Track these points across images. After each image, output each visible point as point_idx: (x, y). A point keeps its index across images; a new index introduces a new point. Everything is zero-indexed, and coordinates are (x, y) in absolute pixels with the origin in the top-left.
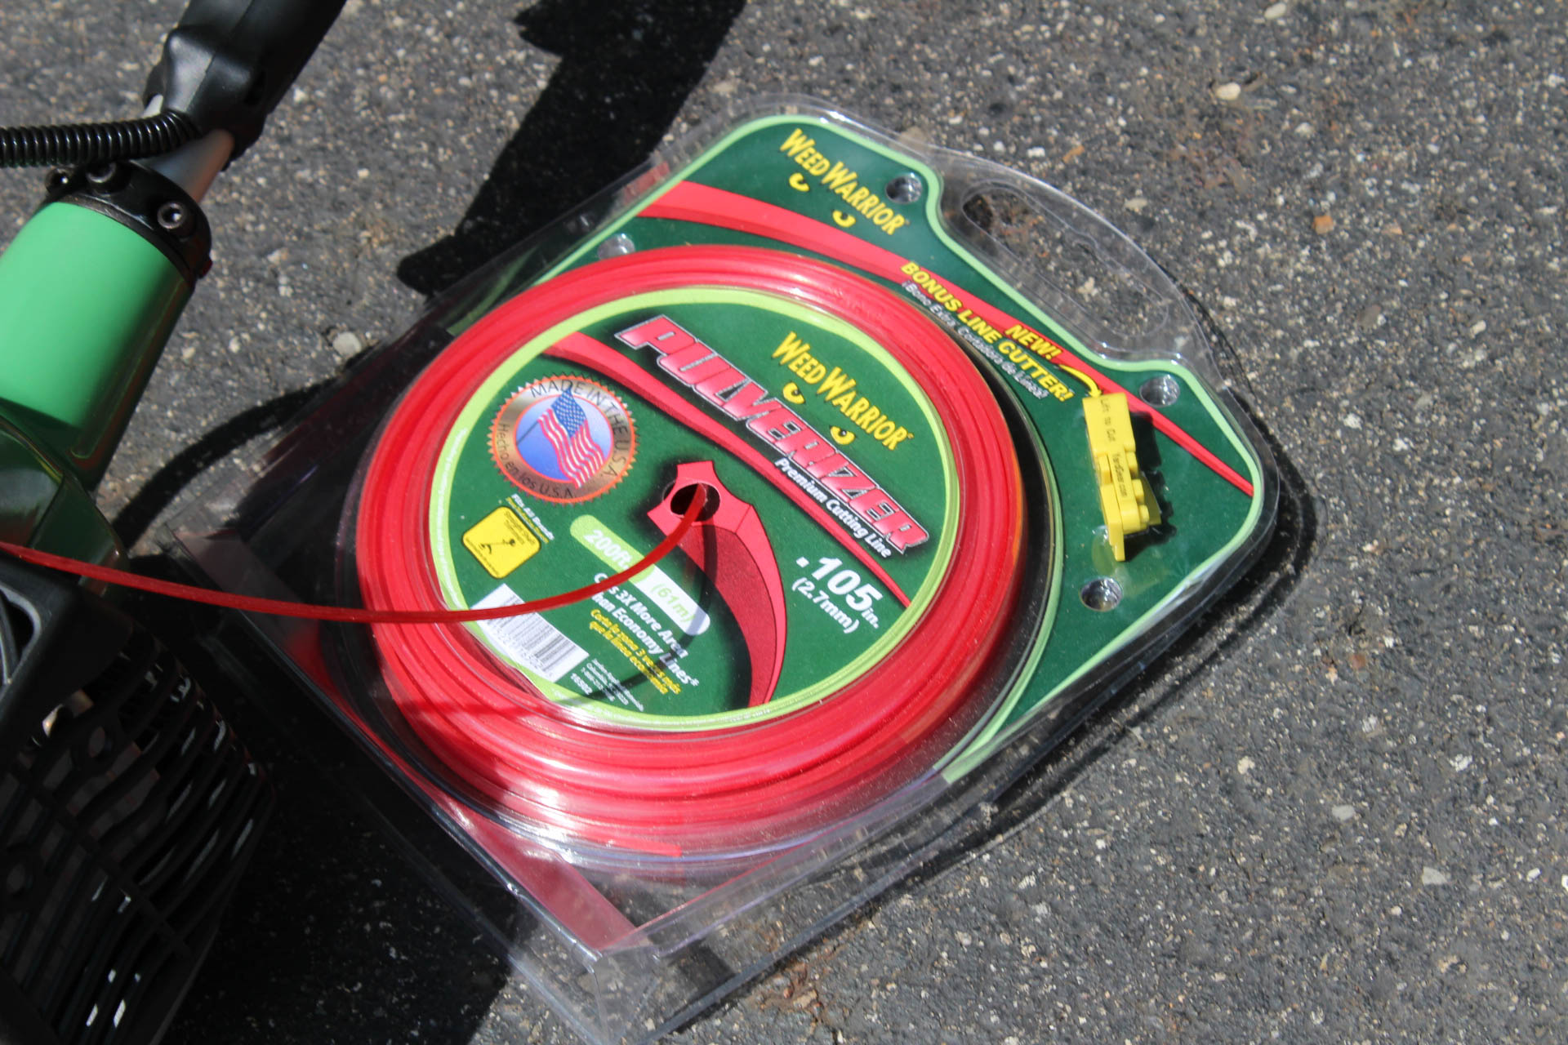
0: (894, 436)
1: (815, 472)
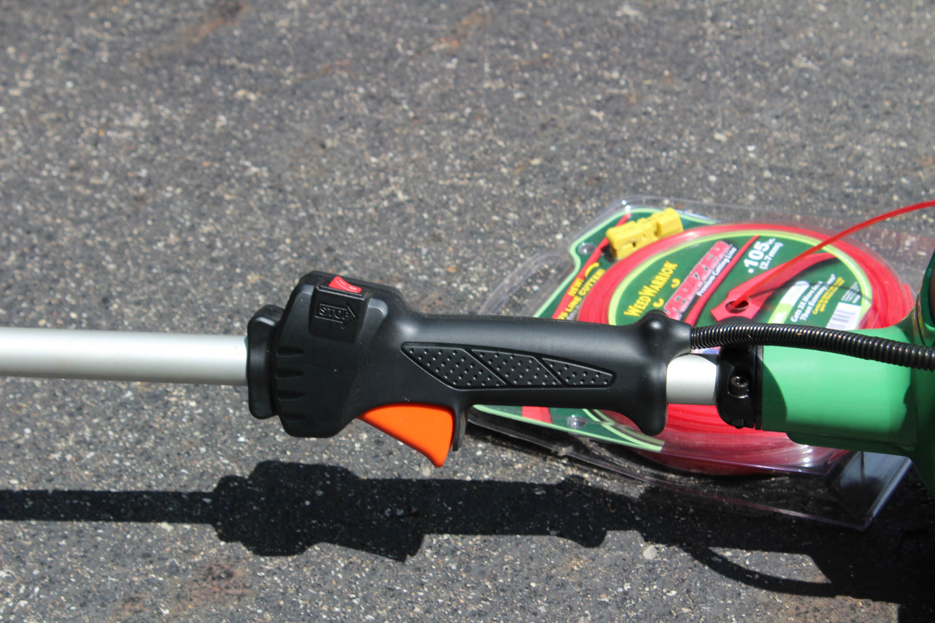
0: (670, 267)
1: (700, 284)
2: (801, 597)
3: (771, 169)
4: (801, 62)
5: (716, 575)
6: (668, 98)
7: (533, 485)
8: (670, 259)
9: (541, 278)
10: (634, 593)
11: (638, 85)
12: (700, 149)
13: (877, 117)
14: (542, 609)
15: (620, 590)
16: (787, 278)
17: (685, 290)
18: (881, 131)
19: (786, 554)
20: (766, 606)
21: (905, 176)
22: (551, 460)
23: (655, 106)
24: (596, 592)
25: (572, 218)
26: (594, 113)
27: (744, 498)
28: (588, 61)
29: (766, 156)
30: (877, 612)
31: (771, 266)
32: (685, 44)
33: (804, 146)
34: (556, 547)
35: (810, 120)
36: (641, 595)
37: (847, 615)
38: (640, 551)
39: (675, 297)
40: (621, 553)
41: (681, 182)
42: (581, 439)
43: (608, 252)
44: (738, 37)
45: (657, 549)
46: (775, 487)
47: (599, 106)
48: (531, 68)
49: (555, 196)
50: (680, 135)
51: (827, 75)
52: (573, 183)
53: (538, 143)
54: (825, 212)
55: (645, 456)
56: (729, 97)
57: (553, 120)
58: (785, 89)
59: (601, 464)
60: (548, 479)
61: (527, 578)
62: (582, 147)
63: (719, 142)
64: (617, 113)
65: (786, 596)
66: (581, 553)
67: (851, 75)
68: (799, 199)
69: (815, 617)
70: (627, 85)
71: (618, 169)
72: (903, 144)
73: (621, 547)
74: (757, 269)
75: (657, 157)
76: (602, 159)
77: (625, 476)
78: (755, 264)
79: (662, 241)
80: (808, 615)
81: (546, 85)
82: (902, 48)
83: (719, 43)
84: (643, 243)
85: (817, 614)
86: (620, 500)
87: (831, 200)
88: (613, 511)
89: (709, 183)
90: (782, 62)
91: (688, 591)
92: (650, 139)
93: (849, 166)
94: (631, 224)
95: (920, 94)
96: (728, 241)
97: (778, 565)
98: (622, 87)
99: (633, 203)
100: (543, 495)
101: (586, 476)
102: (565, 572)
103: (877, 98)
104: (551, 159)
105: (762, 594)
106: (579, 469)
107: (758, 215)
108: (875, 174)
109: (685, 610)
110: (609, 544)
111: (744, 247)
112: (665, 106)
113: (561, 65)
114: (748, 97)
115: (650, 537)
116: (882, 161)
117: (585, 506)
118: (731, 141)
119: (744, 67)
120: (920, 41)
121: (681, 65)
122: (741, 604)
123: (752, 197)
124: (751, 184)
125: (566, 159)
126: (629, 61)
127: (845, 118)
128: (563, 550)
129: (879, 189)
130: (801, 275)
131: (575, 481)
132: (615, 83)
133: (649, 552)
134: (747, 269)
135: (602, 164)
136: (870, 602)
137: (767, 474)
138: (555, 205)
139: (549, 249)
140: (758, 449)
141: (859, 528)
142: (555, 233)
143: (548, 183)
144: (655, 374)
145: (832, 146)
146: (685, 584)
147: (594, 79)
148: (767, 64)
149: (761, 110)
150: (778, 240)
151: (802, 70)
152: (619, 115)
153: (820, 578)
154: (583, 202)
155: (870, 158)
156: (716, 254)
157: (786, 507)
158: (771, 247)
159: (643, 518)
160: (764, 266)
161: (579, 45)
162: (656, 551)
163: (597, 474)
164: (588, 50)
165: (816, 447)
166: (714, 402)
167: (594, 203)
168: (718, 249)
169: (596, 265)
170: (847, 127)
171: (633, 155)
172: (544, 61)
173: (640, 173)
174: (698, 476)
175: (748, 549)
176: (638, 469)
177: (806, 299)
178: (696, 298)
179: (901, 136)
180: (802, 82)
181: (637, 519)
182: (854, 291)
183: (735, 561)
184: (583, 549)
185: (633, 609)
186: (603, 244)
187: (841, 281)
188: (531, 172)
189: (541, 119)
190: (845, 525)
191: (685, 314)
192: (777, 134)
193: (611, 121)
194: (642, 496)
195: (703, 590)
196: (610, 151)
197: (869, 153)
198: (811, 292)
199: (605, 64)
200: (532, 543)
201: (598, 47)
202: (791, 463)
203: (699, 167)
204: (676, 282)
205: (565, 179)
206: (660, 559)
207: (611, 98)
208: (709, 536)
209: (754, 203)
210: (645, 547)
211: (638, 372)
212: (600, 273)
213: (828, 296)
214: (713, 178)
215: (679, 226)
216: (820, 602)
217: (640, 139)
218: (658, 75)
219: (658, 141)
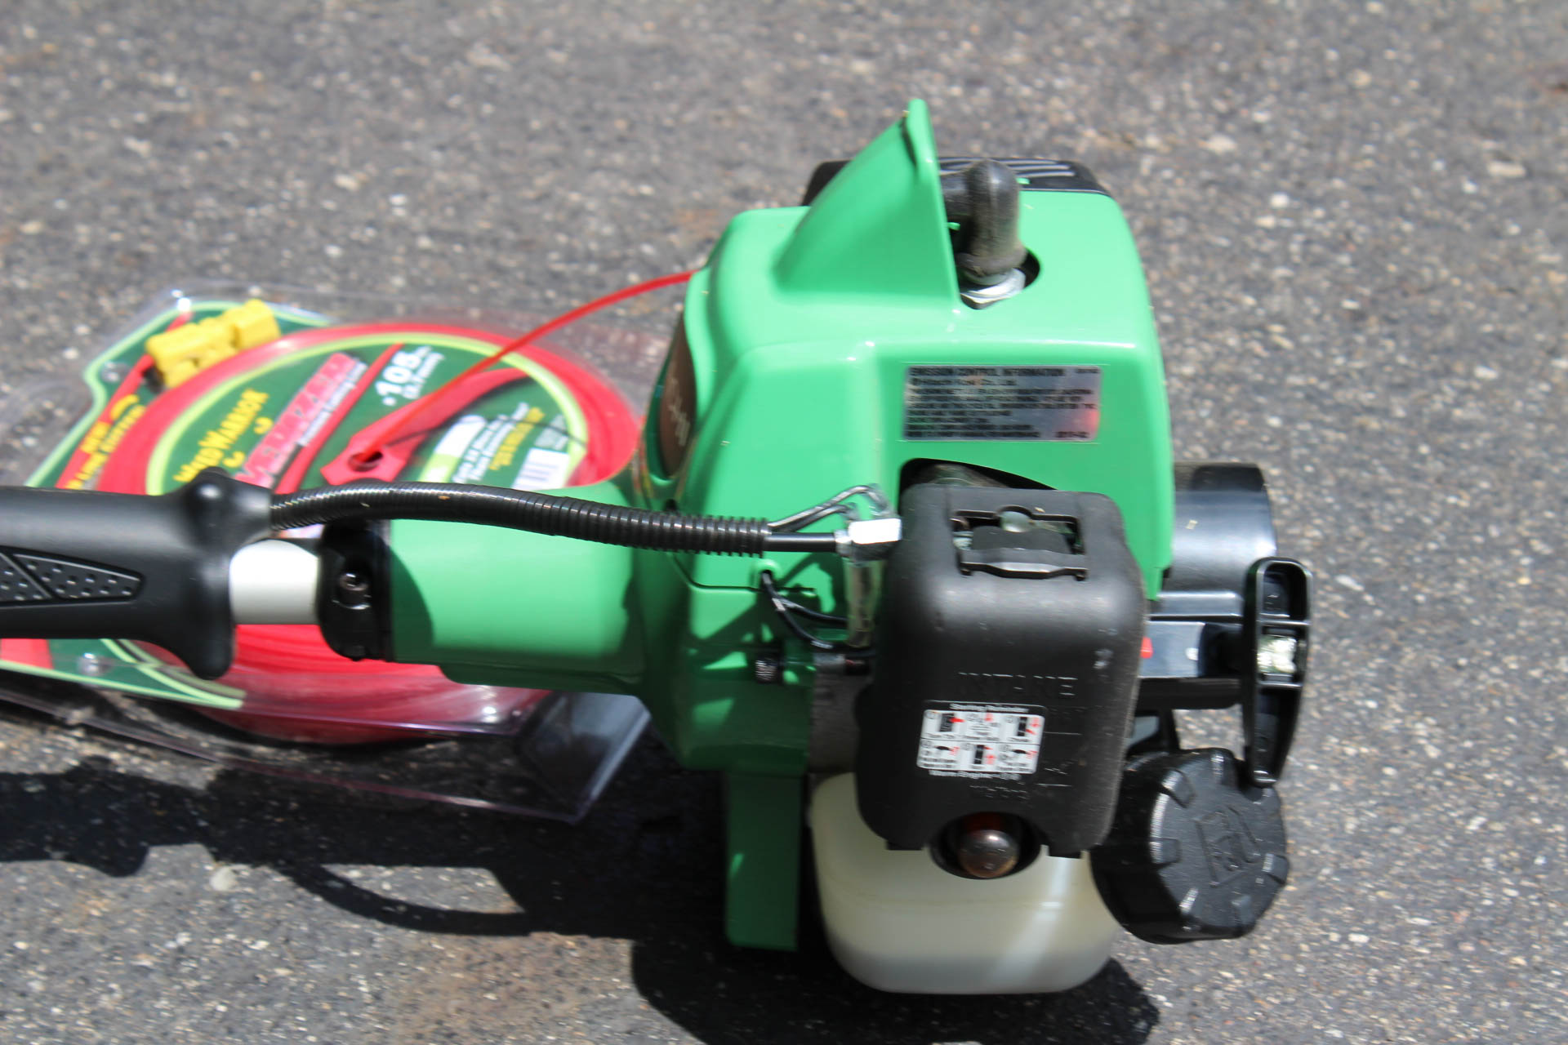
0: (254, 399)
1: (304, 425)
2: (473, 938)
3: (432, 233)
4: (482, 56)
5: (334, 910)
6: (259, 117)
7: (22, 777)
8: (255, 385)
9: (41, 424)
10: (195, 949)
11: (208, 97)
12: (312, 201)
13: (604, 146)
14: (37, 986)
15: (171, 945)
16: (448, 412)
17: (279, 436)
18: (611, 170)
19: (450, 870)
20: (417, 956)
21: (649, 241)
22: (56, 732)
23: (237, 131)
24: (129, 951)
25: (95, 322)
26: (132, 144)
27: (382, 781)
28: (120, 57)
29: (423, 213)
30: (596, 956)
31: (423, 392)
32: (287, 28)
33: (484, 195)
34: (61, 879)
35: (496, 152)
36: (206, 951)
37: (549, 963)
38: (205, 877)
39: (263, 449)
40: (173, 883)
41: (279, 257)
42: (106, 694)
43: (152, 377)
44: (375, 16)
45: (235, 872)
46: (436, 760)
47: (141, 133)
48: (24, 68)
49: (64, 286)
50: (280, 178)
51: (524, 78)
52: (95, 263)
53: (35, 196)
54: (520, 304)
55: (215, 718)
56: (360, 116)
57: (61, 156)
58: (455, 101)
59: (140, 735)
60: (50, 765)
61: (10, 935)
62: (112, 202)
63: (344, 190)
64: (173, 143)
65: (450, 938)
66: (105, 887)
67: (561, 77)
68: (476, 282)
69: (497, 969)
70: (189, 98)
71: (174, 237)
72: (646, 190)
73: (175, 874)
74: (398, 397)
75: (240, 218)
76: (146, 222)
77: (184, 754)
78: (396, 390)
79: (242, 356)
80: (486, 967)
81: (48, 97)
82: (644, 32)
83: (345, 25)
84: (211, 358)
85: (500, 964)
86: (173, 795)
87: (529, 283)
88: (160, 813)
89: (327, 260)
90: (450, 57)
91: (287, 941)
92: (228, 187)
93: (558, 227)
94: (190, 328)
95: (674, 107)
96: (353, 353)
97: (436, 888)
98: (179, 100)
99: (194, 294)
100: (40, 793)
101: (115, 756)
102: (76, 920)
103: (605, 115)
104: (59, 223)
105: (411, 938)
106: (105, 746)
107: (410, 310)
108: (601, 239)
109: (282, 972)
110: (153, 870)
111: (377, 362)
112: (253, 131)
113: (76, 63)
114: (394, 116)
115: (224, 853)
116: (612, 219)
117: (113, 807)
118: (365, 188)
119: (387, 65)
120: (674, 21)
121: (279, 61)
122: (375, 956)
123: (398, 281)
124: (398, 260)
125: (85, 221)
126: (193, 55)
127: (551, 148)
128: (75, 883)
129: (609, 264)
130: (473, 405)
131: (96, 765)
132: (168, 93)
133: (222, 877)
134: (381, 398)
135: (145, 230)
136: (585, 938)
137: (420, 738)
138: (63, 301)
139: (53, 376)
140: (402, 697)
141: (570, 820)
142: (64, 347)
143: (52, 263)
144: (210, 575)
145: (530, 194)
146: (282, 929)
147: (133, 86)
148: (424, 60)
149: (415, 137)
150: (436, 349)
151: (485, 70)
152: (174, 147)
153: (505, 905)
154: (113, 294)
155: (592, 214)
156: (331, 374)
157: (453, 791)
158: (424, 359)
159: (212, 823)
160: (412, 393)
161: (106, 28)
162: (234, 876)
163: (133, 753)
164: (120, 37)
165: (502, 688)
166: (313, 618)
167: (131, 296)
168: (334, 367)
169: (131, 399)
170: (554, 162)
171: (198, 214)
172: (47, 57)
173: (211, 245)
174: (305, 748)
175: (388, 863)
176: (205, 741)
177: (479, 444)
178: (299, 449)
179: (643, 177)
180: (482, 89)
181: (203, 823)
182: (557, 430)
183: (366, 886)
184: (109, 880)
185: (194, 975)
186: (143, 364)
187: (537, 414)
188: (21, 245)
189: (42, 155)
190: (547, 815)
191: (279, 477)
192: (441, 177)
193: (161, 157)
194: (211, 786)
195: (311, 936)
196: (161, 208)
197: (592, 205)
198: (488, 434)
199: (152, 61)
200: (21, 873)
201: (140, 32)
202: (462, 719)
203: (310, 232)
204: (265, 424)
205: (82, 256)
206: (238, 890)
207: (160, 119)
208: (323, 847)
209: (402, 291)
210: (216, 870)
211: (183, 573)
212: (138, 412)
213: (516, 440)
214: (334, 251)
215: (273, 330)
216: (505, 944)
217: (210, 187)
218: (242, 80)
219: (241, 190)
